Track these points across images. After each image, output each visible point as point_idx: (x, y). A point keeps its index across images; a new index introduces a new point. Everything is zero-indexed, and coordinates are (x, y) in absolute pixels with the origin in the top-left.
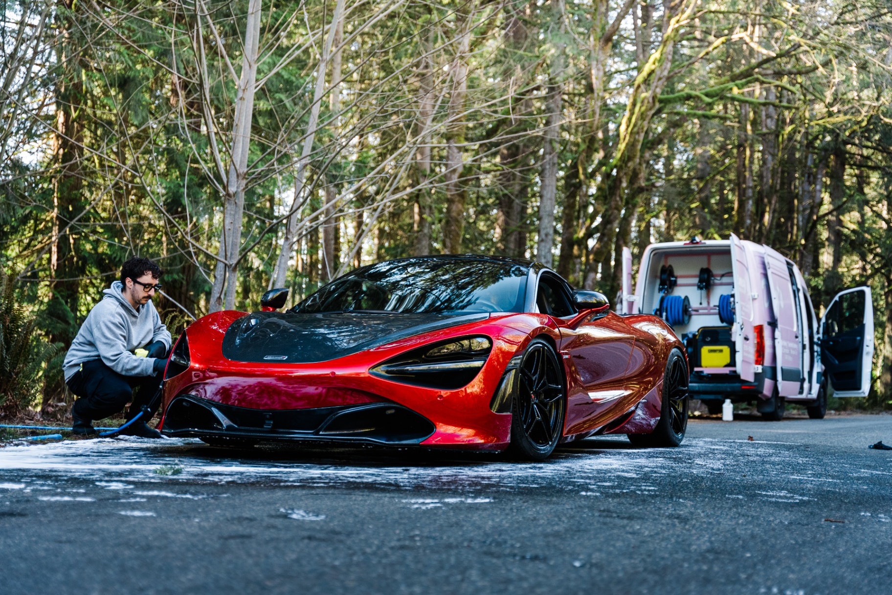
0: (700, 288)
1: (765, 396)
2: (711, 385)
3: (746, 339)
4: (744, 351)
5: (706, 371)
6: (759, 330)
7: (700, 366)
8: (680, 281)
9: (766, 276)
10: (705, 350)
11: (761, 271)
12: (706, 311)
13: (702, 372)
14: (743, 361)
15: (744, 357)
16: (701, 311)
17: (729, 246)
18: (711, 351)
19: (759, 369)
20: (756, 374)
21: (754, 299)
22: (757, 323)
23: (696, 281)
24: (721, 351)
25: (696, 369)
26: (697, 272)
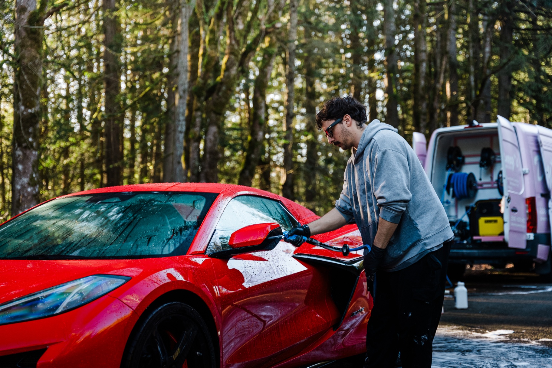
0: (481, 165)
1: (540, 260)
2: (489, 251)
3: (514, 210)
4: (511, 222)
5: (484, 239)
6: (531, 202)
7: (478, 235)
8: (467, 160)
9: (539, 152)
10: (482, 220)
11: (535, 148)
12: (489, 186)
13: (480, 240)
14: (511, 231)
15: (511, 226)
16: (485, 186)
17: (496, 128)
18: (487, 222)
19: (531, 236)
20: (528, 242)
21: (524, 174)
22: (528, 195)
23: (478, 159)
24: (496, 221)
25: (475, 238)
26: (479, 152)
